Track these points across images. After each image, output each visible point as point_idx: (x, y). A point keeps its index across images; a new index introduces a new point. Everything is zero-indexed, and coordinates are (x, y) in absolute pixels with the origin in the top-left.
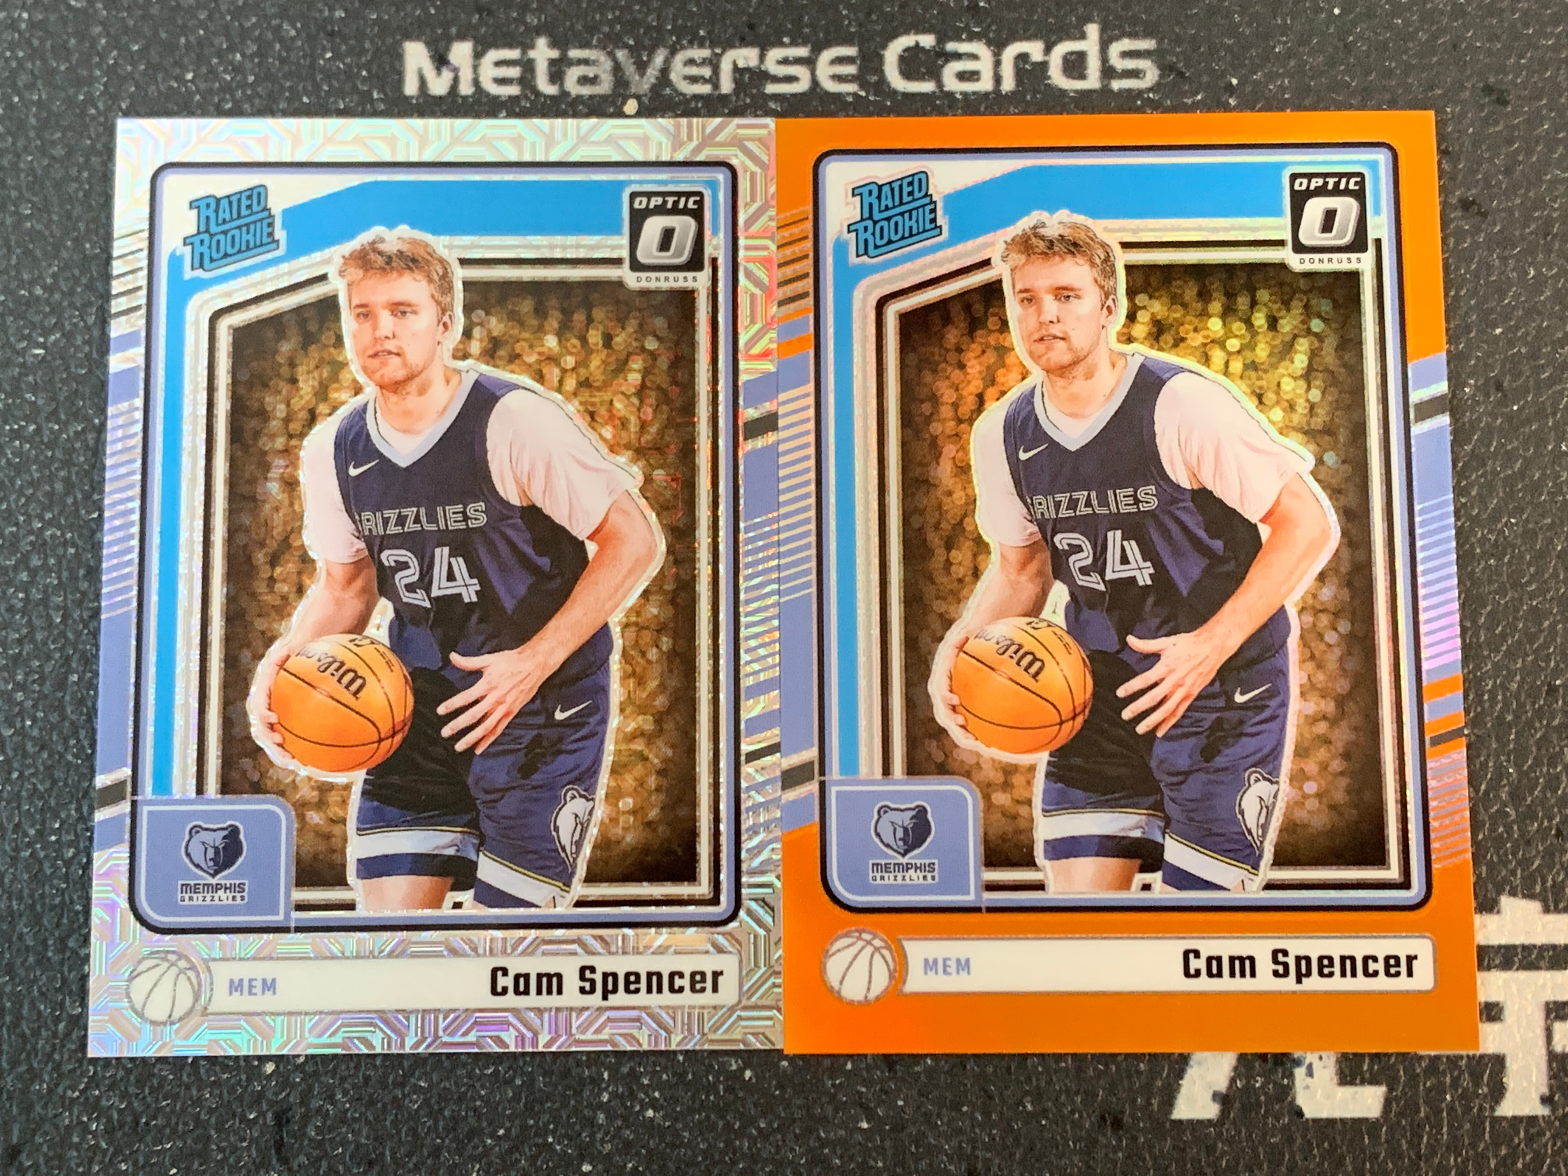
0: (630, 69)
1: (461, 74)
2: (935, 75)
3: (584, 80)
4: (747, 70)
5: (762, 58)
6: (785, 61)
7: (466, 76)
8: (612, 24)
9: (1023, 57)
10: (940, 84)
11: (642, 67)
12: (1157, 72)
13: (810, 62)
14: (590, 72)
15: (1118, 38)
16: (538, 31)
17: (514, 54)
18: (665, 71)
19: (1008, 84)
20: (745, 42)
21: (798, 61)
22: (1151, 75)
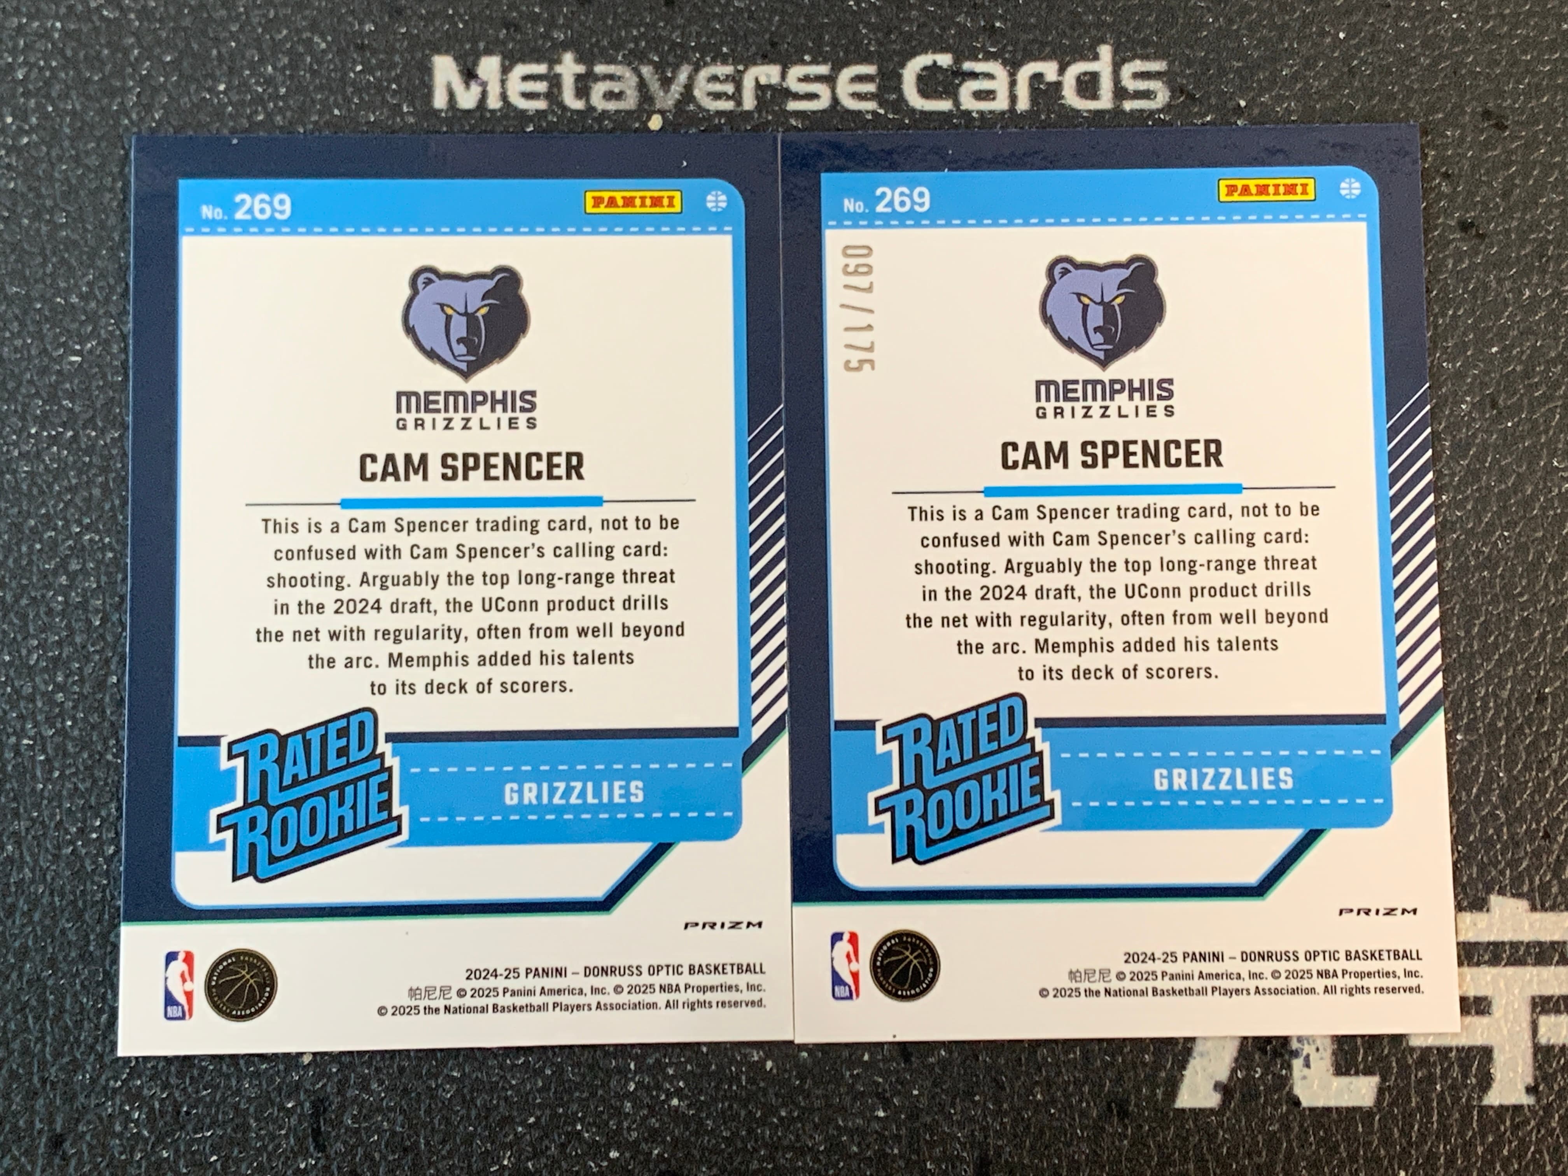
0: (654, 86)
1: (489, 88)
2: (952, 93)
3: (610, 96)
4: (769, 87)
5: (783, 75)
6: (806, 79)
7: (494, 90)
8: (636, 40)
9: (1037, 77)
10: (957, 103)
11: (666, 83)
12: (1168, 94)
13: (830, 80)
14: (616, 87)
15: (1130, 60)
16: (565, 46)
17: (541, 69)
18: (689, 87)
19: (1023, 104)
20: (766, 59)
21: (819, 79)
22: (1162, 96)
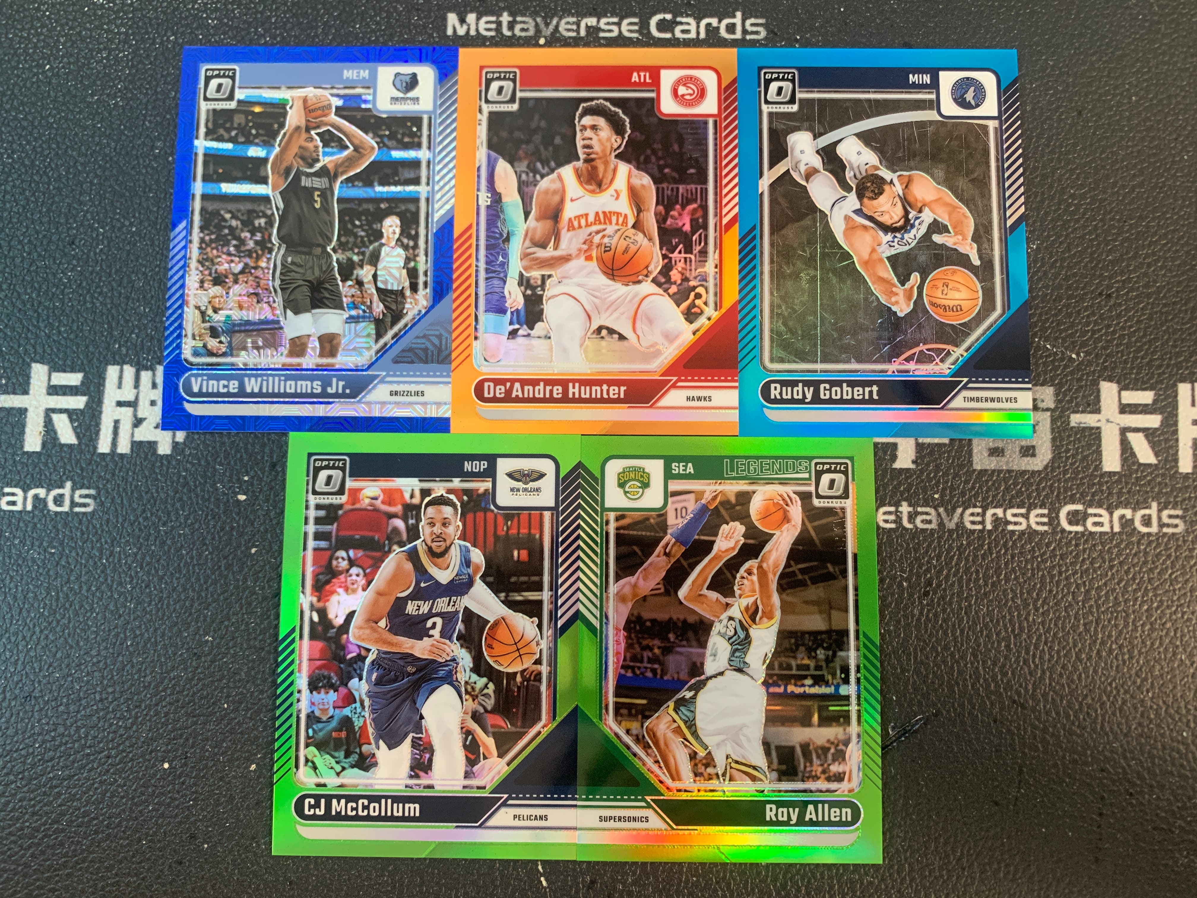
0: (542, 26)
1: (471, 27)
2: (672, 31)
3: (523, 30)
4: (592, 27)
5: (598, 22)
6: (608, 24)
7: (473, 27)
8: (535, 7)
9: (709, 25)
10: (673, 35)
11: (547, 25)
12: (766, 33)
13: (619, 24)
14: (525, 26)
15: (750, 18)
16: (504, 9)
17: (493, 19)
18: (557, 27)
19: (703, 35)
20: (591, 15)
21: (614, 23)
22: (763, 34)
